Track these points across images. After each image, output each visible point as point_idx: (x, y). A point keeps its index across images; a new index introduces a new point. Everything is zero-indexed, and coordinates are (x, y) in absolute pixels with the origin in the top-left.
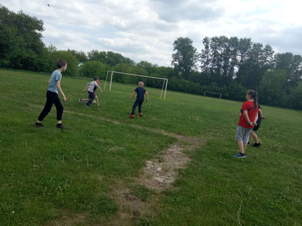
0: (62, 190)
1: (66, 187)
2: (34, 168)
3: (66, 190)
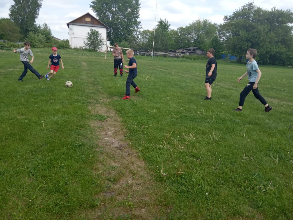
1: (269, 189)
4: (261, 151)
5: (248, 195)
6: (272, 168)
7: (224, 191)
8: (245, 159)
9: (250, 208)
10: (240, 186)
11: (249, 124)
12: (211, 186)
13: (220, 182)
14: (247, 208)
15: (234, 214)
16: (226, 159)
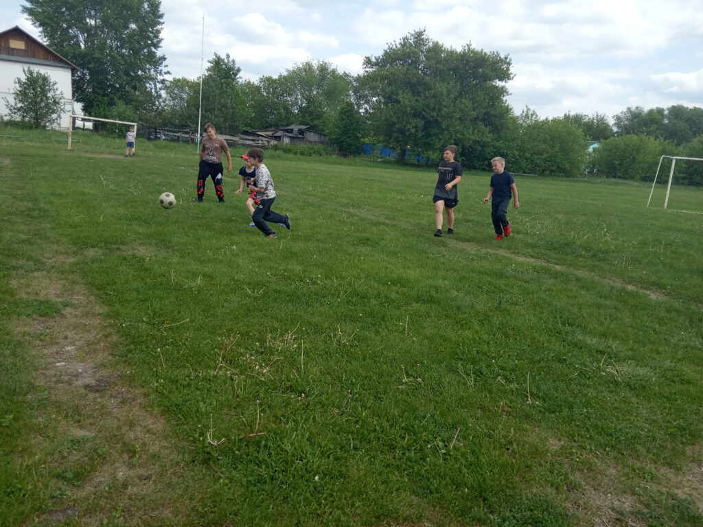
0: (444, 451)
1: (454, 447)
2: (402, 383)
3: (452, 453)
4: (440, 363)
5: (409, 467)
6: (462, 398)
7: (358, 466)
8: (406, 383)
9: (413, 497)
10: (392, 448)
11: (417, 302)
12: (329, 457)
13: (350, 444)
14: (406, 496)
15: (378, 518)
16: (366, 388)
